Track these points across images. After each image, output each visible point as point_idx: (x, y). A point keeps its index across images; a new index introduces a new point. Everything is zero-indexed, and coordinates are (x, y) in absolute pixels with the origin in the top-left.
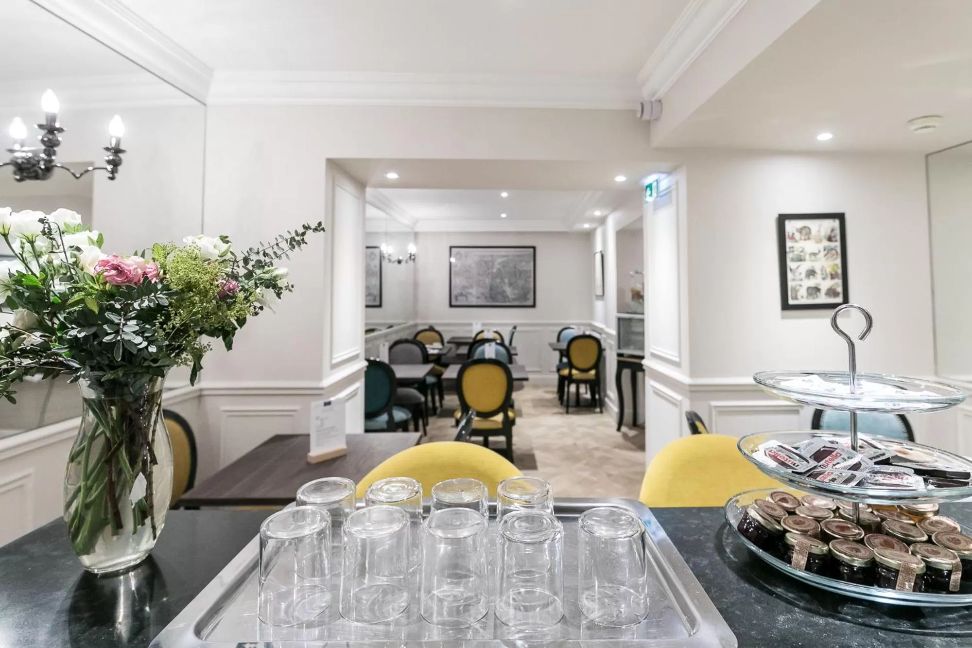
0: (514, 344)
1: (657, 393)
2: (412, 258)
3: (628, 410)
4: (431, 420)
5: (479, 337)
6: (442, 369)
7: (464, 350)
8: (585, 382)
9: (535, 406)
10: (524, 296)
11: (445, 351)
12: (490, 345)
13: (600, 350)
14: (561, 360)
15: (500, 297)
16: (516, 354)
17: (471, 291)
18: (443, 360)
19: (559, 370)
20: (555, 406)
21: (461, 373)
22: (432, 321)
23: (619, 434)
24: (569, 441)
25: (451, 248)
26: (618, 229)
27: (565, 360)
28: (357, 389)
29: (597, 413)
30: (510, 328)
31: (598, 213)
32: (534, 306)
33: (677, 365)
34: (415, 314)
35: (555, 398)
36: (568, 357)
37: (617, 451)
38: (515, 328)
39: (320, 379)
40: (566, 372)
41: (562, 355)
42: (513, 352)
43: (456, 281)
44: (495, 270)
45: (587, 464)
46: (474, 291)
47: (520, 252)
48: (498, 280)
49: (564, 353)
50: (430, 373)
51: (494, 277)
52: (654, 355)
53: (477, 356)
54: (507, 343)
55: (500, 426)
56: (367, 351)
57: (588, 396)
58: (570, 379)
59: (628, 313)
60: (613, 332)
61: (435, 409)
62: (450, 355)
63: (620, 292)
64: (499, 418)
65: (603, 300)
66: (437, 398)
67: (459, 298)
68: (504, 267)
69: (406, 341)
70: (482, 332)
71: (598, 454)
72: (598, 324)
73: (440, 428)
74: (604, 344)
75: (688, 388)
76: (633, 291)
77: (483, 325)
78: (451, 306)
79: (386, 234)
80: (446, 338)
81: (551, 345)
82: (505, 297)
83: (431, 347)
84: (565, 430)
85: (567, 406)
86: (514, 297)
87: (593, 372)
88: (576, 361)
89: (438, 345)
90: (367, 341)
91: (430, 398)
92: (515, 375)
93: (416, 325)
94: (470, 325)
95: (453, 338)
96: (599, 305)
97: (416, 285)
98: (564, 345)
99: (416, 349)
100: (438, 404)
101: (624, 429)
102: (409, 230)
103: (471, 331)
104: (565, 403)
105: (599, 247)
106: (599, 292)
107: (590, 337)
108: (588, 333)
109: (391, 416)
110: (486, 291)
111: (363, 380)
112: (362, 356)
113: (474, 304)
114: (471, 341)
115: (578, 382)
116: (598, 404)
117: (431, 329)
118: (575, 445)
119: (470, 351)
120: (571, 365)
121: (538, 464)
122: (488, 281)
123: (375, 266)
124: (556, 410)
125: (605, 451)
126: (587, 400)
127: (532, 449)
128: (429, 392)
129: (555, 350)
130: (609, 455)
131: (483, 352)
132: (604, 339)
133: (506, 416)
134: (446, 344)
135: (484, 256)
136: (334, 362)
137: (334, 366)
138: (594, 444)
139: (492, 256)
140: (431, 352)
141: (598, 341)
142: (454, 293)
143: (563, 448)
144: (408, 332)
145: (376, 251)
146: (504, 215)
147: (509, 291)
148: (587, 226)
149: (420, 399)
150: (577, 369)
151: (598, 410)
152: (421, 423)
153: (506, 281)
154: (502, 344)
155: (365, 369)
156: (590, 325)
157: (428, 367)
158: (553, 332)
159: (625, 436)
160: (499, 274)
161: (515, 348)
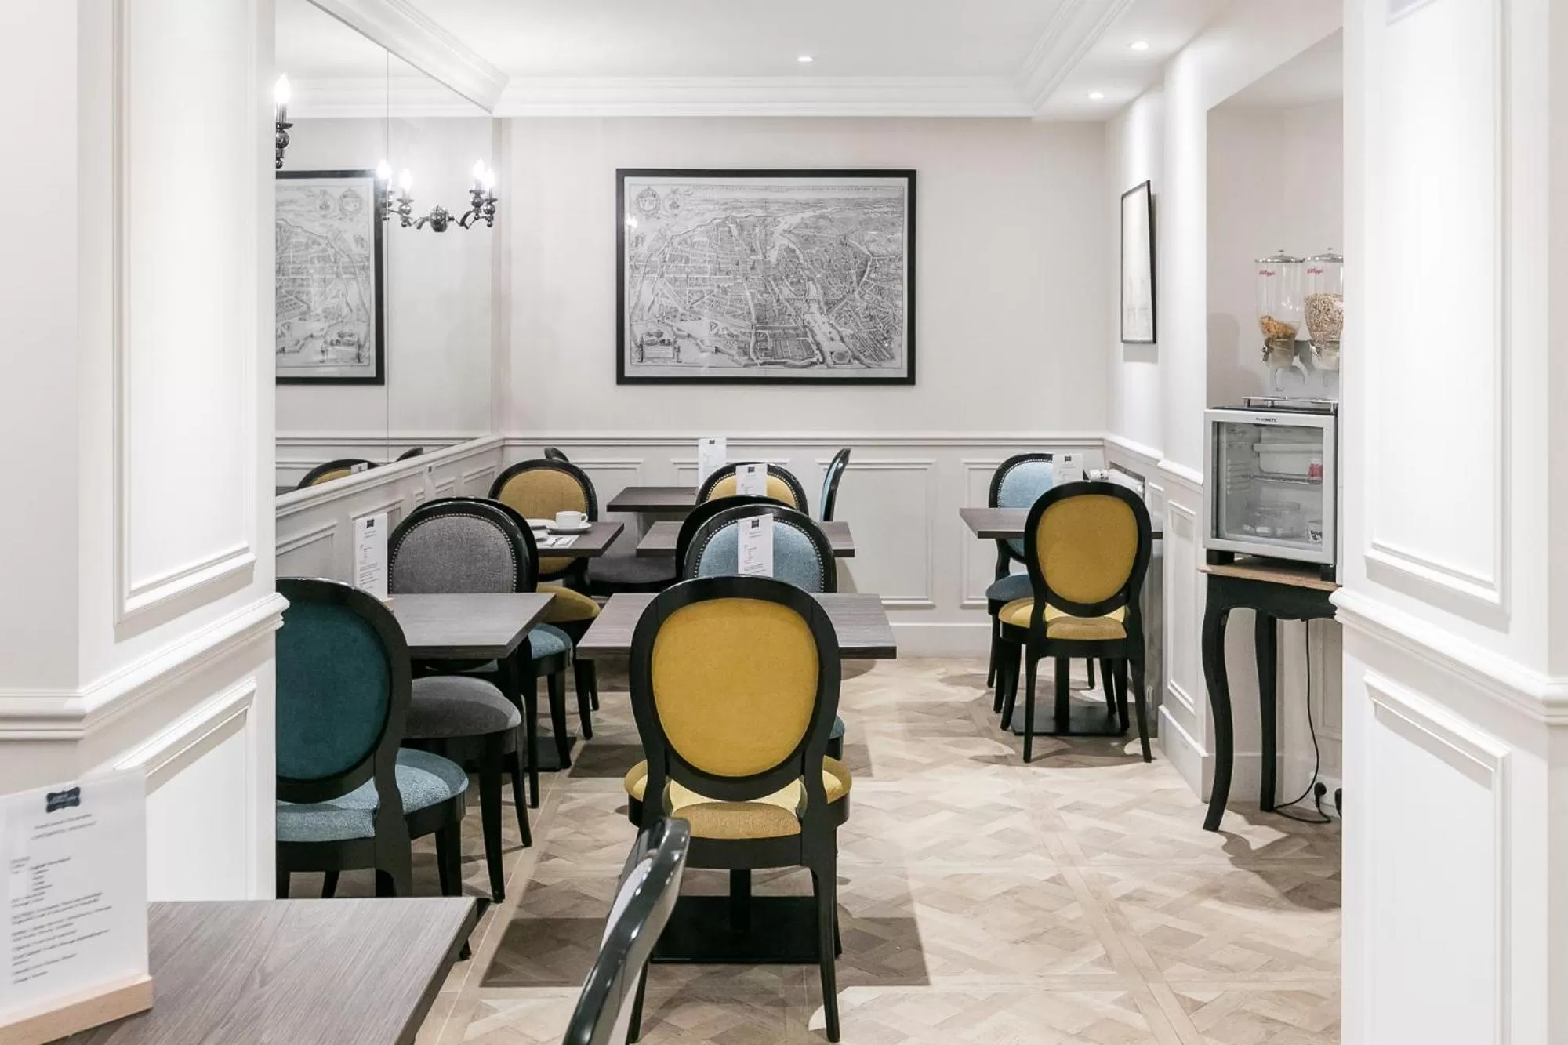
0: (838, 516)
1: (1391, 716)
2: (484, 207)
3: (1247, 753)
4: (550, 784)
5: (718, 492)
6: (592, 602)
7: (664, 536)
8: (1088, 649)
9: (913, 734)
10: (878, 348)
11: (595, 543)
12: (755, 524)
13: (1146, 535)
14: (1002, 570)
15: (790, 348)
16: (850, 553)
17: (688, 326)
18: (594, 567)
19: (995, 607)
20: (983, 733)
21: (648, 629)
22: (554, 432)
23: (1217, 840)
24: (1036, 868)
25: (622, 174)
26: (1209, 107)
27: (1017, 569)
28: (249, 697)
29: (1133, 758)
30: (829, 456)
31: (1141, 46)
32: (910, 380)
33: (1494, 618)
34: (499, 406)
35: (979, 702)
36: (1031, 558)
37: (1210, 904)
38: (844, 456)
39: (71, 680)
40: (1020, 614)
41: (1006, 552)
42: (835, 545)
43: (642, 292)
44: (773, 256)
45: (1107, 960)
46: (701, 329)
47: (857, 188)
48: (786, 291)
49: (1019, 546)
50: (545, 619)
51: (771, 277)
52: (1377, 572)
53: (707, 567)
54: (815, 514)
55: (795, 829)
56: (283, 554)
57: (1098, 695)
58: (1036, 638)
59: (1250, 406)
60: (1197, 473)
61: (563, 743)
62: (619, 549)
63: (1219, 329)
64: (790, 796)
65: (1154, 359)
66: (571, 702)
67: (650, 351)
68: (807, 241)
69: (460, 507)
70: (730, 470)
71: (1142, 920)
72: (1136, 442)
73: (579, 815)
74: (1157, 519)
75: (1542, 715)
76: (1266, 324)
77: (733, 444)
78: (622, 379)
79: (390, 126)
80: (606, 492)
81: (967, 515)
82: (811, 349)
83: (550, 524)
84: (1020, 822)
85: (1028, 734)
86: (839, 347)
87: (1119, 614)
88: (1057, 578)
89: (573, 519)
90: (283, 518)
91: (543, 702)
92: (847, 637)
93: (503, 446)
94: (692, 444)
95: (629, 491)
96: (1137, 376)
97: (500, 304)
98: (1014, 519)
99: (492, 536)
100: (574, 726)
101: (1231, 820)
102: (478, 112)
103: (694, 467)
104: (1019, 718)
105: (1138, 168)
106: (1139, 329)
107: (1104, 489)
108: (1094, 475)
109: (389, 791)
110: (744, 327)
111: (269, 667)
112: (267, 574)
113: (703, 372)
114: (691, 501)
115: (1064, 651)
116: (1134, 727)
117: (555, 460)
118: (1058, 880)
119: (685, 537)
120: (1040, 591)
121: (931, 961)
122: (749, 295)
123: (360, 241)
124: (988, 747)
125: (1170, 909)
126: (1092, 708)
127: (907, 899)
128: (542, 681)
129: (982, 535)
130: (1184, 925)
131: (731, 554)
132: (1155, 493)
133: (814, 787)
134: (604, 516)
135: (736, 205)
136: (132, 605)
137: (130, 626)
138: (1128, 882)
139: (764, 204)
140: (548, 542)
141: (1135, 503)
142: (636, 331)
143: (1014, 895)
144: (469, 470)
145: (364, 188)
146: (805, 59)
147: (821, 325)
148: (1097, 97)
149: (504, 717)
150: (1062, 604)
151: (1134, 747)
152: (508, 795)
153: (814, 291)
154: (798, 518)
155: (280, 623)
156: (1102, 445)
157: (535, 602)
158: (973, 468)
159: (1236, 846)
160: (791, 270)
161: (844, 529)
